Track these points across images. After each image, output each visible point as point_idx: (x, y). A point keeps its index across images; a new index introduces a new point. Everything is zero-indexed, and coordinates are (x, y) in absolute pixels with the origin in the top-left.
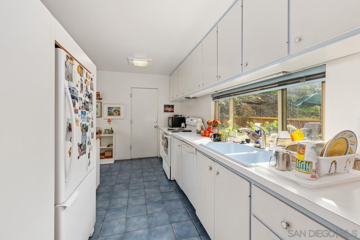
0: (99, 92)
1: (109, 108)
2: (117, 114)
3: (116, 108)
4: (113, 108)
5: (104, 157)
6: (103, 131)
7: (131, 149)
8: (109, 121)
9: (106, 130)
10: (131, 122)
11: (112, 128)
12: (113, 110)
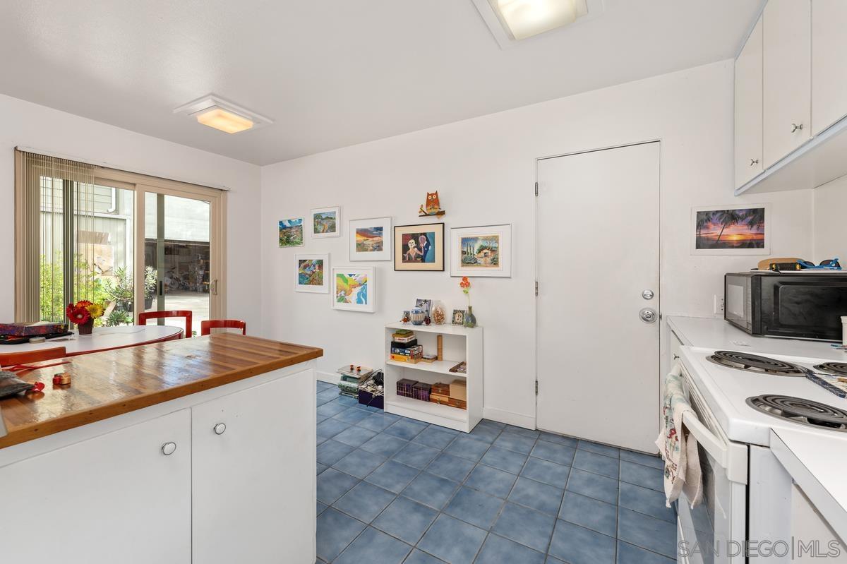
0: (436, 193)
1: (465, 241)
2: (489, 260)
3: (486, 239)
4: (475, 239)
5: (446, 399)
6: (449, 316)
7: (537, 392)
8: (465, 283)
9: (455, 312)
10: (537, 288)
11: (470, 308)
12: (477, 247)
